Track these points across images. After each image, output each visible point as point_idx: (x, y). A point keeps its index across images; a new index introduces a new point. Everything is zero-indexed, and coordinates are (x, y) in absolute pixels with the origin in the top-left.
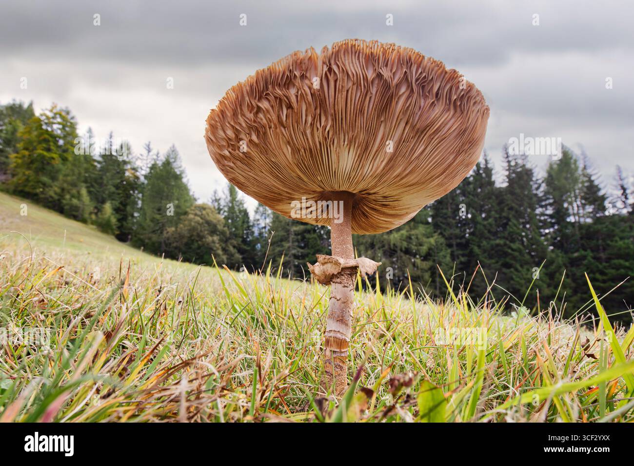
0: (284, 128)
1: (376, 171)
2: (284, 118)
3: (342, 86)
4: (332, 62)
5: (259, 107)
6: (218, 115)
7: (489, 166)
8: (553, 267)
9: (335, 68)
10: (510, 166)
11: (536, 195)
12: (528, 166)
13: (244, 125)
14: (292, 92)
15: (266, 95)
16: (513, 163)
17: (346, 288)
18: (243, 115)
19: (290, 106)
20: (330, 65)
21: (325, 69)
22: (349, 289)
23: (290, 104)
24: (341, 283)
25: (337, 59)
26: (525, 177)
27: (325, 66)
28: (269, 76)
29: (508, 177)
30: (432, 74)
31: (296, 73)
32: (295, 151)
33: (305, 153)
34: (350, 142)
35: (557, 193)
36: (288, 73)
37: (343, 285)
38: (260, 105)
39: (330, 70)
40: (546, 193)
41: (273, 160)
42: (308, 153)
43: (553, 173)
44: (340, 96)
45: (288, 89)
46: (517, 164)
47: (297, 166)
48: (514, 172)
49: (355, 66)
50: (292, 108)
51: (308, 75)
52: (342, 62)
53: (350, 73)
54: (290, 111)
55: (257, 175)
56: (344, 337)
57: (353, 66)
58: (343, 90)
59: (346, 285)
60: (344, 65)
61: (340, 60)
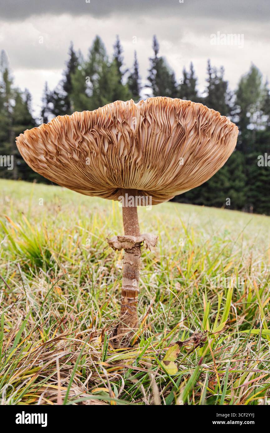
0: (104, 155)
1: (165, 183)
2: (106, 150)
3: (153, 133)
4: (147, 114)
5: (83, 139)
6: (41, 133)
7: (195, 76)
8: (233, 166)
9: (148, 118)
10: (210, 78)
11: (228, 105)
12: (225, 79)
13: (67, 146)
14: (114, 132)
15: (92, 131)
16: (213, 76)
17: (136, 256)
18: (67, 139)
19: (111, 142)
20: (145, 116)
21: (142, 119)
22: (139, 256)
23: (112, 141)
24: (133, 253)
25: (150, 111)
26: (221, 89)
27: (142, 117)
28: (96, 118)
29: (209, 88)
30: (212, 121)
31: (119, 120)
32: (110, 169)
33: (118, 172)
34: (152, 167)
35: (243, 104)
36: (112, 119)
37: (134, 254)
38: (85, 137)
39: (145, 120)
40: (236, 104)
41: (89, 172)
42: (120, 173)
43: (243, 87)
44: (151, 140)
45: (111, 130)
46: (216, 77)
47: (109, 179)
48: (214, 84)
49: (163, 117)
50: (113, 144)
51: (128, 122)
52: (154, 114)
53: (160, 124)
54: (111, 145)
55: (69, 176)
56: (136, 289)
57: (162, 119)
58: (154, 136)
59: (136, 254)
60: (156, 118)
61: (153, 113)
